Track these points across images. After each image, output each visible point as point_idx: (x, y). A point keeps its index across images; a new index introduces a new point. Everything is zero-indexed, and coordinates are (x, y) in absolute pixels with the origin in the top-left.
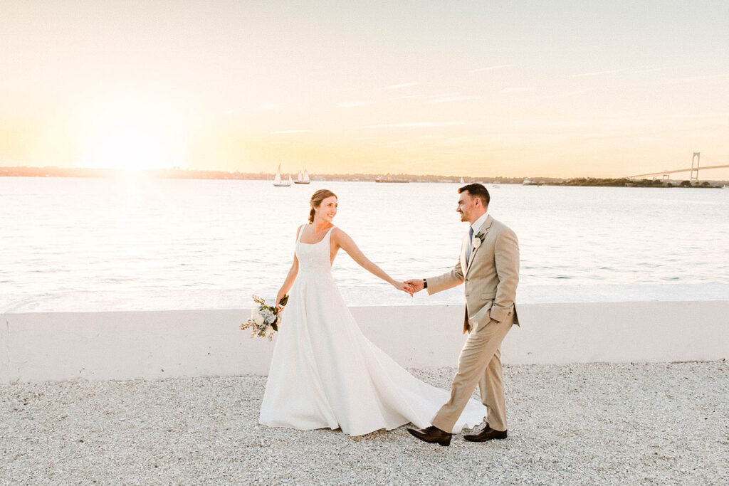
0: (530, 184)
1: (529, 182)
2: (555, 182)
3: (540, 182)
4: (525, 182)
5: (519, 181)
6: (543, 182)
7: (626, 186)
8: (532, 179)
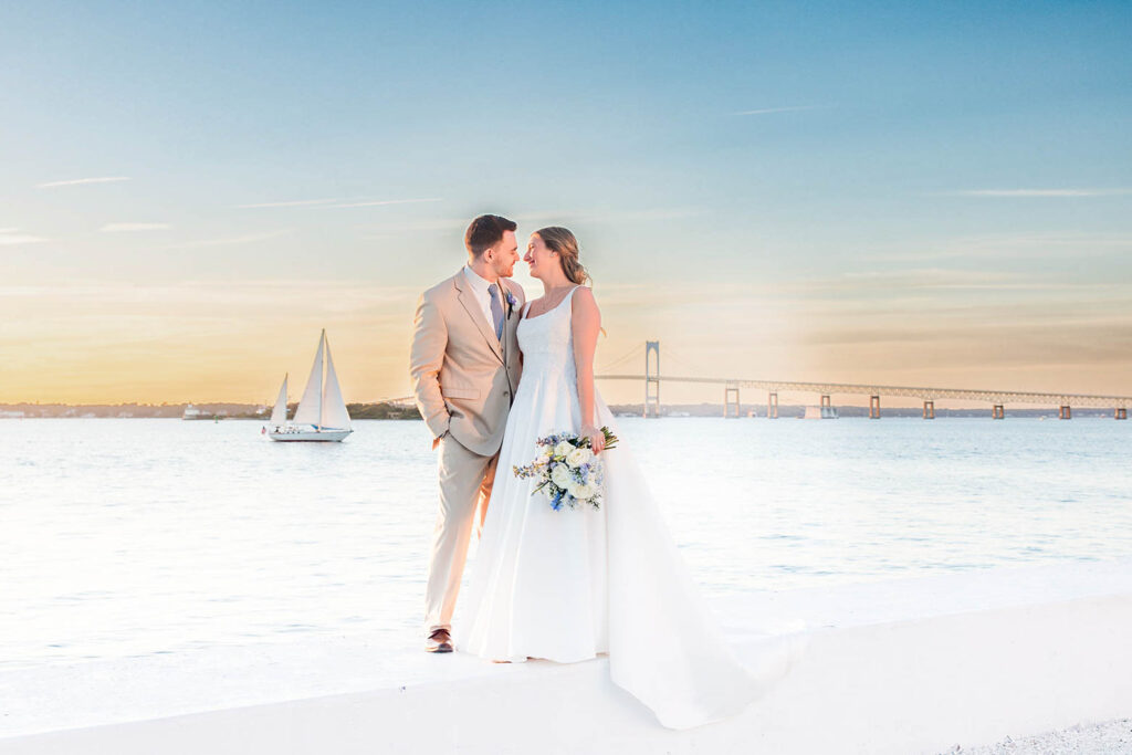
0: (199, 417)
1: (196, 412)
2: (248, 413)
3: (219, 413)
4: (188, 412)
5: (175, 412)
6: (225, 413)
7: (390, 418)
8: (200, 407)
